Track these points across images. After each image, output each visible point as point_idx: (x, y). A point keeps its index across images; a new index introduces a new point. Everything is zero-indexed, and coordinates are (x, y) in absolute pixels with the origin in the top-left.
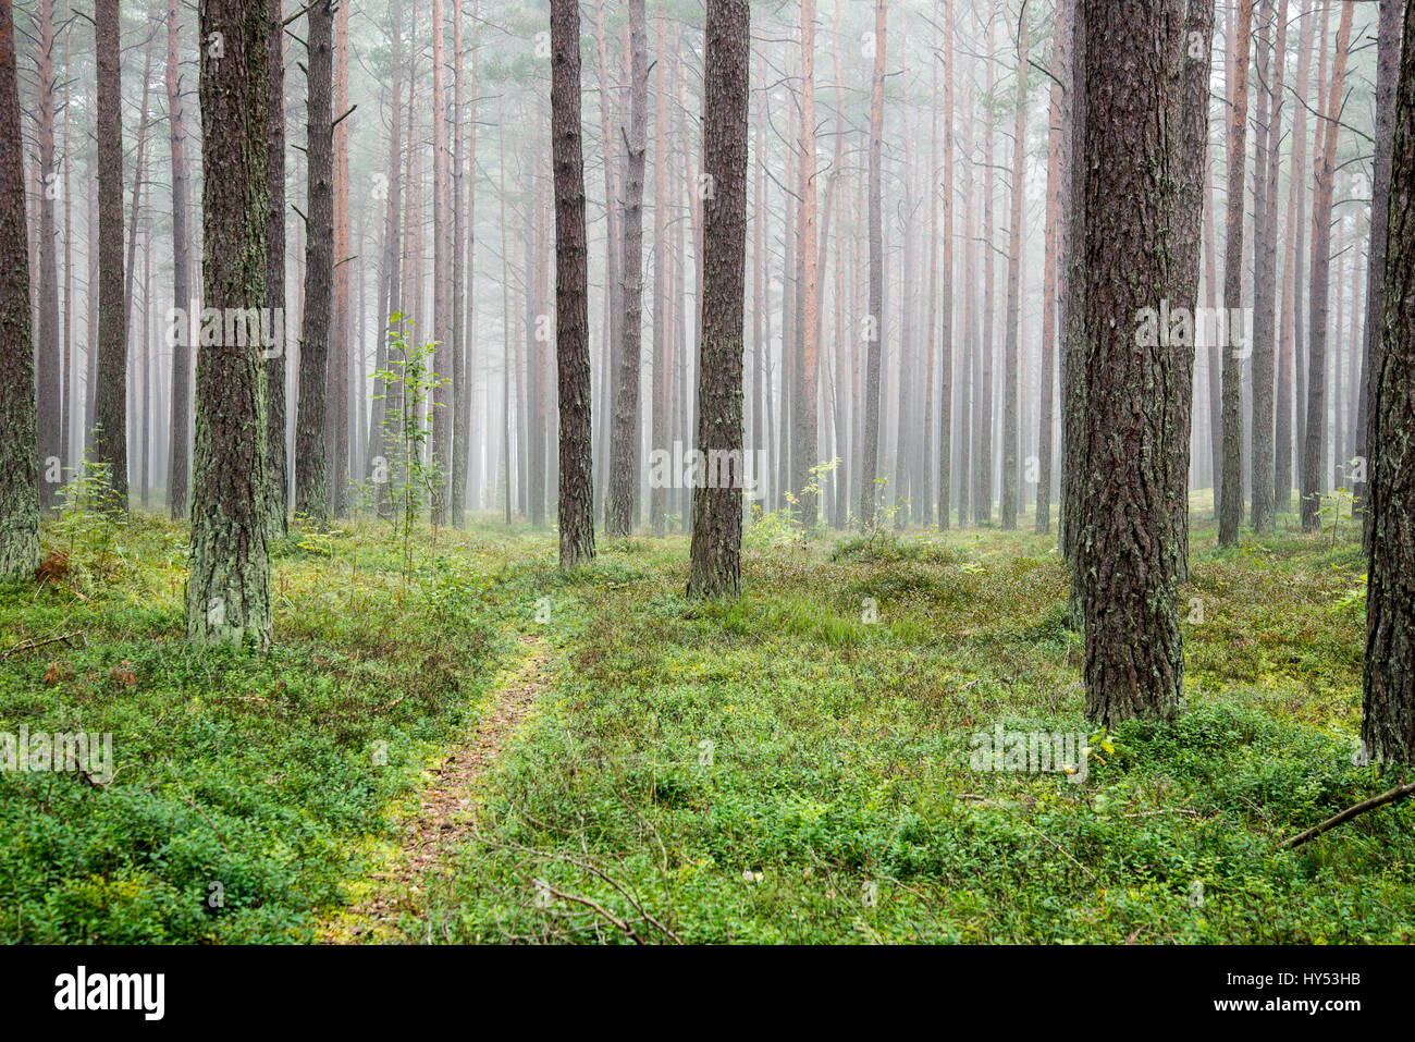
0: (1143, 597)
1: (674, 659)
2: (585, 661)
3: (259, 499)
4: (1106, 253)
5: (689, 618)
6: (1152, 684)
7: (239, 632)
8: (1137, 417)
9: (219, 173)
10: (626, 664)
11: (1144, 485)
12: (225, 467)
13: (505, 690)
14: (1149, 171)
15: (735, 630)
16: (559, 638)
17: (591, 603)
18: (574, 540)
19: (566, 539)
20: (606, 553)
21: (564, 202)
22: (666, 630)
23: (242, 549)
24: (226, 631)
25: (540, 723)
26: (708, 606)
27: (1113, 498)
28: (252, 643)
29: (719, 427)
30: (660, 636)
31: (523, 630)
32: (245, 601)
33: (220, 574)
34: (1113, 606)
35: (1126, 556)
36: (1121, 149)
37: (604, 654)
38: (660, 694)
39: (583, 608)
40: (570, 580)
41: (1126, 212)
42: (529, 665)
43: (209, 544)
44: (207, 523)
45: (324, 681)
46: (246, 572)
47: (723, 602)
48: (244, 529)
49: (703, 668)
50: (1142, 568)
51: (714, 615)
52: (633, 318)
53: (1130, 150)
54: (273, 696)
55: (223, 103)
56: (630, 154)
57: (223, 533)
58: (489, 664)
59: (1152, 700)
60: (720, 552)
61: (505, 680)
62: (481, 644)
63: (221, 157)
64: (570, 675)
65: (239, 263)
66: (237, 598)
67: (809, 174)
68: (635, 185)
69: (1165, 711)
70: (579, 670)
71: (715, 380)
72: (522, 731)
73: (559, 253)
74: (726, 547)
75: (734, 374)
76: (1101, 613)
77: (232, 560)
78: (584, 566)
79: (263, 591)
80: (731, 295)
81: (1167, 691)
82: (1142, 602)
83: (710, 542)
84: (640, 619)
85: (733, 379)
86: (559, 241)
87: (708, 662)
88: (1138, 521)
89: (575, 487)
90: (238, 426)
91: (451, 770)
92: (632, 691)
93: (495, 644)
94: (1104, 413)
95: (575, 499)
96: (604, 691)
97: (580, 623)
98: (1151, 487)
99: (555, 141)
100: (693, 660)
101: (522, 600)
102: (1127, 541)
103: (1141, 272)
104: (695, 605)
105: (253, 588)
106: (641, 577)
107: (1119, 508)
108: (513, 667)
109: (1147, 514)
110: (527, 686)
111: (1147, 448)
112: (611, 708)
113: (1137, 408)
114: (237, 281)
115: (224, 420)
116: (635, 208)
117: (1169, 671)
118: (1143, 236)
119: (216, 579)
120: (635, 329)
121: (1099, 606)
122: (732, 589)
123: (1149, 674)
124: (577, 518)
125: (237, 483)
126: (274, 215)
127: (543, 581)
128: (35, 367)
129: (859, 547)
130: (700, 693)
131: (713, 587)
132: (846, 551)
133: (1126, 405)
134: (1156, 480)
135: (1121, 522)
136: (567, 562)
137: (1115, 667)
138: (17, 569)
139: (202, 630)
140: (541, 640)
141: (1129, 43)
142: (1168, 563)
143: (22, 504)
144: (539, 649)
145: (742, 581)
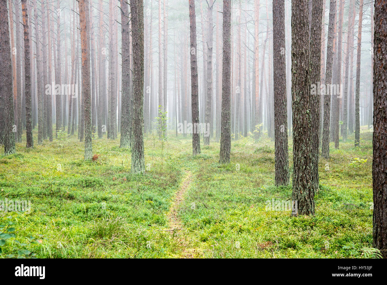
0: (283, 167)
1: (216, 176)
2: (199, 176)
3: (143, 149)
4: (277, 115)
5: (219, 168)
6: (284, 180)
7: (140, 172)
8: (282, 140)
9: (136, 94)
10: (206, 177)
11: (283, 150)
12: (137, 144)
13: (184, 182)
14: (283, 103)
15: (228, 170)
16: (193, 172)
17: (200, 164)
18: (196, 149)
19: (194, 149)
20: (203, 152)
21: (193, 76)
22: (214, 170)
23: (140, 158)
24: (138, 171)
25: (191, 187)
26: (223, 165)
27: (279, 152)
28: (142, 174)
29: (225, 129)
30: (213, 171)
31: (186, 170)
32: (141, 166)
33: (137, 162)
34: (279, 169)
35: (281, 161)
36: (279, 100)
37: (202, 175)
38: (212, 182)
39: (198, 165)
40: (195, 158)
41: (280, 109)
42: (188, 177)
43: (135, 157)
44: (134, 153)
45: (157, 180)
46: (141, 162)
47: (226, 164)
48: (140, 154)
49: (220, 178)
50: (283, 163)
51: (224, 167)
52: (210, 89)
53: (280, 100)
54: (149, 182)
55: (137, 83)
56: (209, 48)
57: (137, 155)
58: (181, 177)
59: (284, 183)
60: (226, 154)
61: (184, 180)
62: (179, 173)
63: (137, 91)
64: (196, 179)
65: (139, 109)
66: (139, 166)
67: (256, 46)
68: (210, 56)
69: (286, 184)
70: (198, 178)
71: (224, 119)
72: (189, 189)
73: (192, 87)
74: (227, 153)
75: (228, 118)
76: (277, 169)
77: (139, 159)
78: (198, 155)
79: (144, 165)
80: (227, 102)
81: (287, 181)
82: (283, 168)
83: (223, 152)
84: (209, 168)
85: (228, 119)
86: (192, 84)
87: (221, 177)
88: (282, 156)
89: (196, 138)
90: (139, 137)
91: (178, 194)
92: (207, 182)
93: (181, 173)
94: (277, 139)
95: (196, 140)
96: (202, 182)
97: (197, 168)
98: (284, 151)
99: (191, 62)
100: (219, 176)
101: (185, 163)
102: (280, 159)
103: (282, 118)
104: (221, 165)
105: (142, 164)
106: (210, 157)
107: (279, 154)
108: (185, 178)
109: (284, 154)
110: (188, 181)
111: (283, 145)
112: (203, 185)
113: (282, 139)
114: (139, 112)
115: (137, 136)
116: (210, 62)
117: (287, 178)
118: (282, 113)
119: (136, 163)
120: (210, 92)
121: (277, 168)
122: (228, 161)
123: (284, 179)
124: (197, 145)
125: (139, 146)
126: (128, 75)
127: (189, 159)
128: (91, 118)
129: (261, 149)
130: (218, 182)
131: (224, 161)
132: (258, 150)
133: (280, 138)
134: (285, 149)
135: (280, 156)
136: (194, 154)
137: (279, 178)
138: (89, 158)
139: (134, 171)
140: (190, 172)
141: (280, 84)
142: (287, 162)
143: (89, 145)
144: (189, 174)
145: (230, 160)
